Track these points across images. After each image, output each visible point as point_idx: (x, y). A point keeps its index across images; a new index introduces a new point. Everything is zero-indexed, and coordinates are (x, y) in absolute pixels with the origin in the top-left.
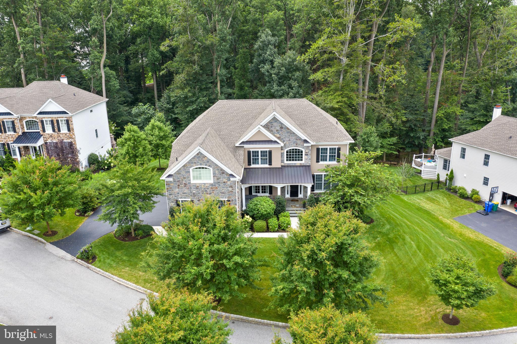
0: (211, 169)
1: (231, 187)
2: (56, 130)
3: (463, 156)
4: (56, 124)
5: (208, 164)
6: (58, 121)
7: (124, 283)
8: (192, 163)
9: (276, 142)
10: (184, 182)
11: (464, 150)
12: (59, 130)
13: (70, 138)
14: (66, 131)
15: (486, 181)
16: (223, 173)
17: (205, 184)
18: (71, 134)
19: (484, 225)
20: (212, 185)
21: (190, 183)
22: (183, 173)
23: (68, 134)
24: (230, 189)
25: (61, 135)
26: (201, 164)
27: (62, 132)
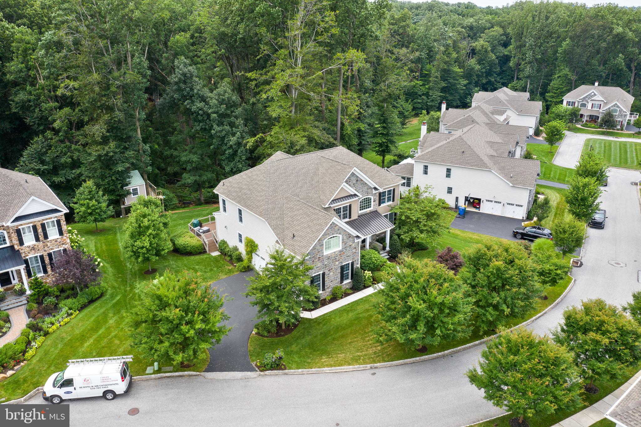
0: (341, 236)
1: (355, 248)
2: (41, 237)
3: (426, 172)
4: (40, 230)
5: (339, 232)
6: (43, 226)
7: (340, 369)
8: (326, 235)
9: (355, 195)
10: (318, 256)
11: (426, 167)
12: (46, 237)
13: (63, 244)
14: (58, 236)
15: (450, 190)
16: (350, 237)
17: (335, 252)
18: (65, 238)
19: (472, 226)
20: (340, 251)
21: (323, 256)
22: (318, 247)
23: (59, 240)
24: (354, 250)
25: (49, 244)
26: (333, 234)
27: (50, 238)
